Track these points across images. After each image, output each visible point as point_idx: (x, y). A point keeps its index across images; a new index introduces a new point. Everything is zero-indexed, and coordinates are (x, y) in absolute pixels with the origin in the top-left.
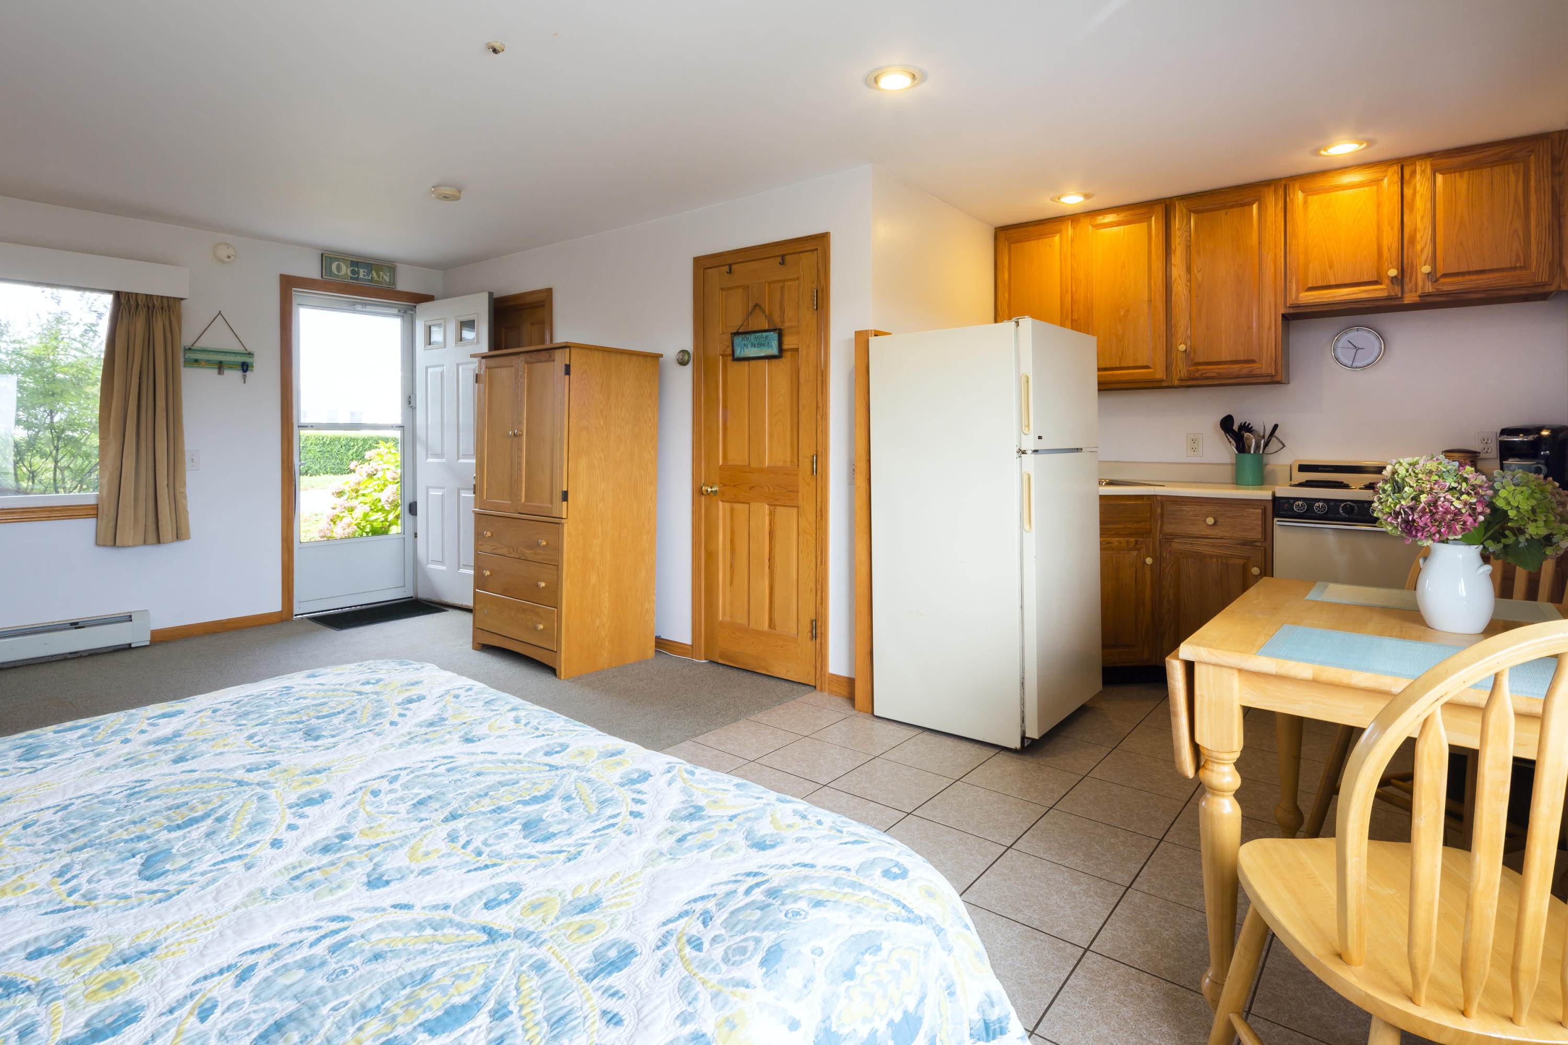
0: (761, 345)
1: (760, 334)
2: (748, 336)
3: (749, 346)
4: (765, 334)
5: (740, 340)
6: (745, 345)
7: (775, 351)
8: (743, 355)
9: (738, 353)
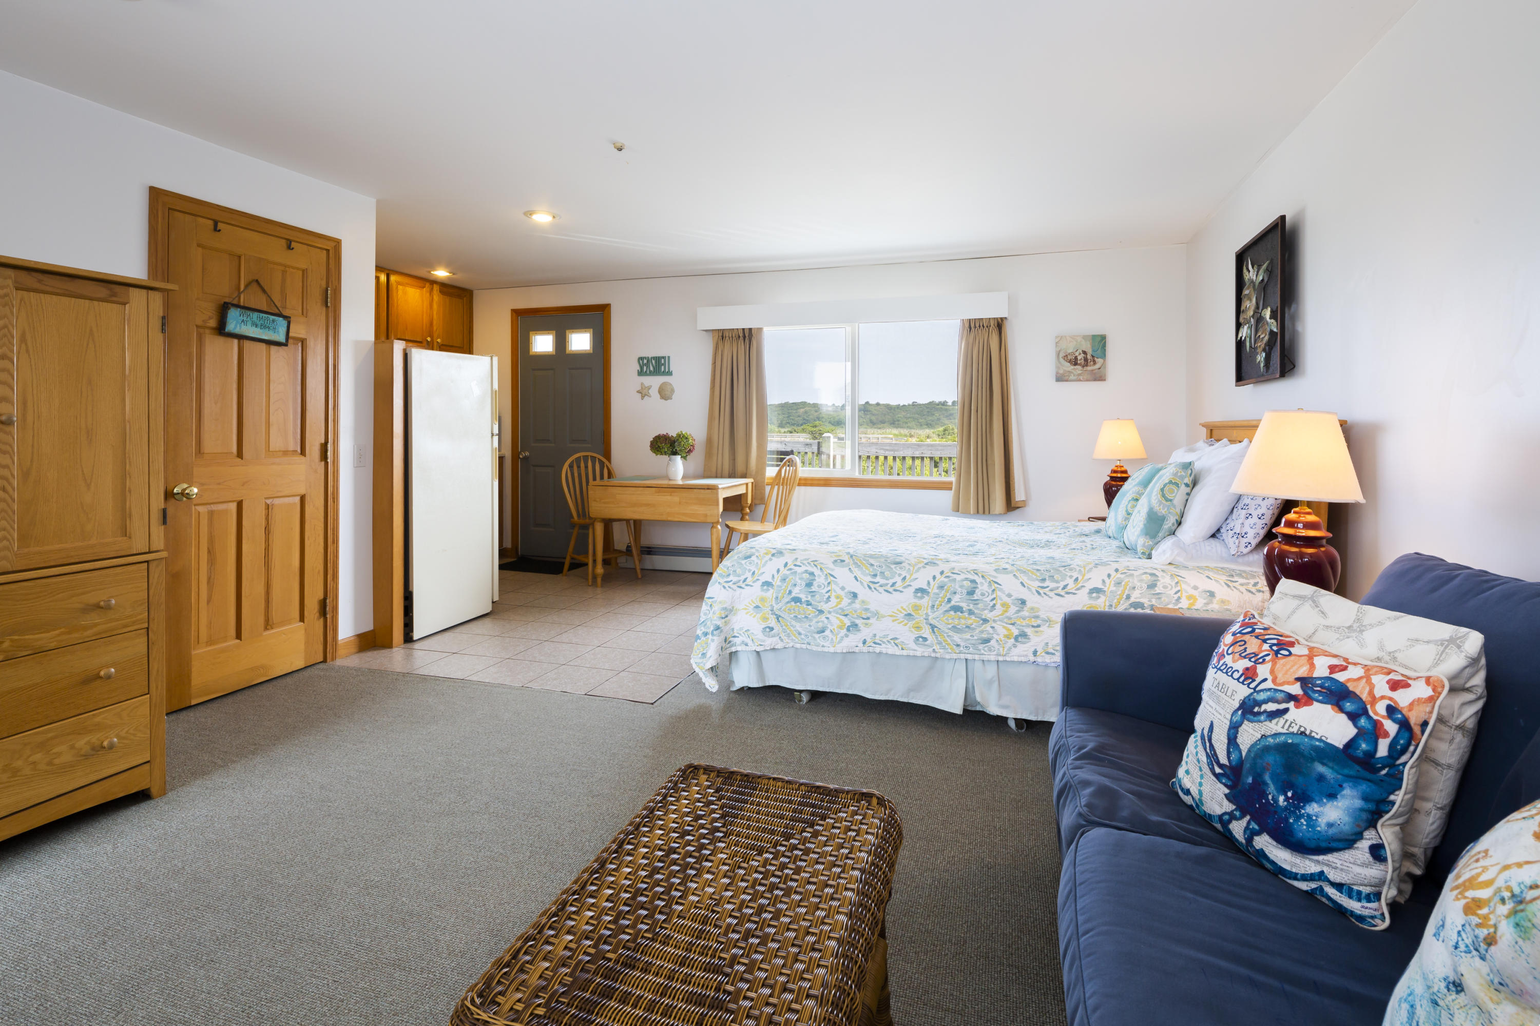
0: (263, 327)
1: (266, 316)
2: (248, 312)
3: (249, 323)
4: (272, 317)
5: (238, 313)
6: (243, 321)
7: (281, 338)
8: (238, 331)
9: (232, 326)
